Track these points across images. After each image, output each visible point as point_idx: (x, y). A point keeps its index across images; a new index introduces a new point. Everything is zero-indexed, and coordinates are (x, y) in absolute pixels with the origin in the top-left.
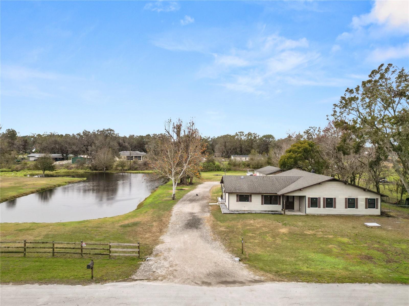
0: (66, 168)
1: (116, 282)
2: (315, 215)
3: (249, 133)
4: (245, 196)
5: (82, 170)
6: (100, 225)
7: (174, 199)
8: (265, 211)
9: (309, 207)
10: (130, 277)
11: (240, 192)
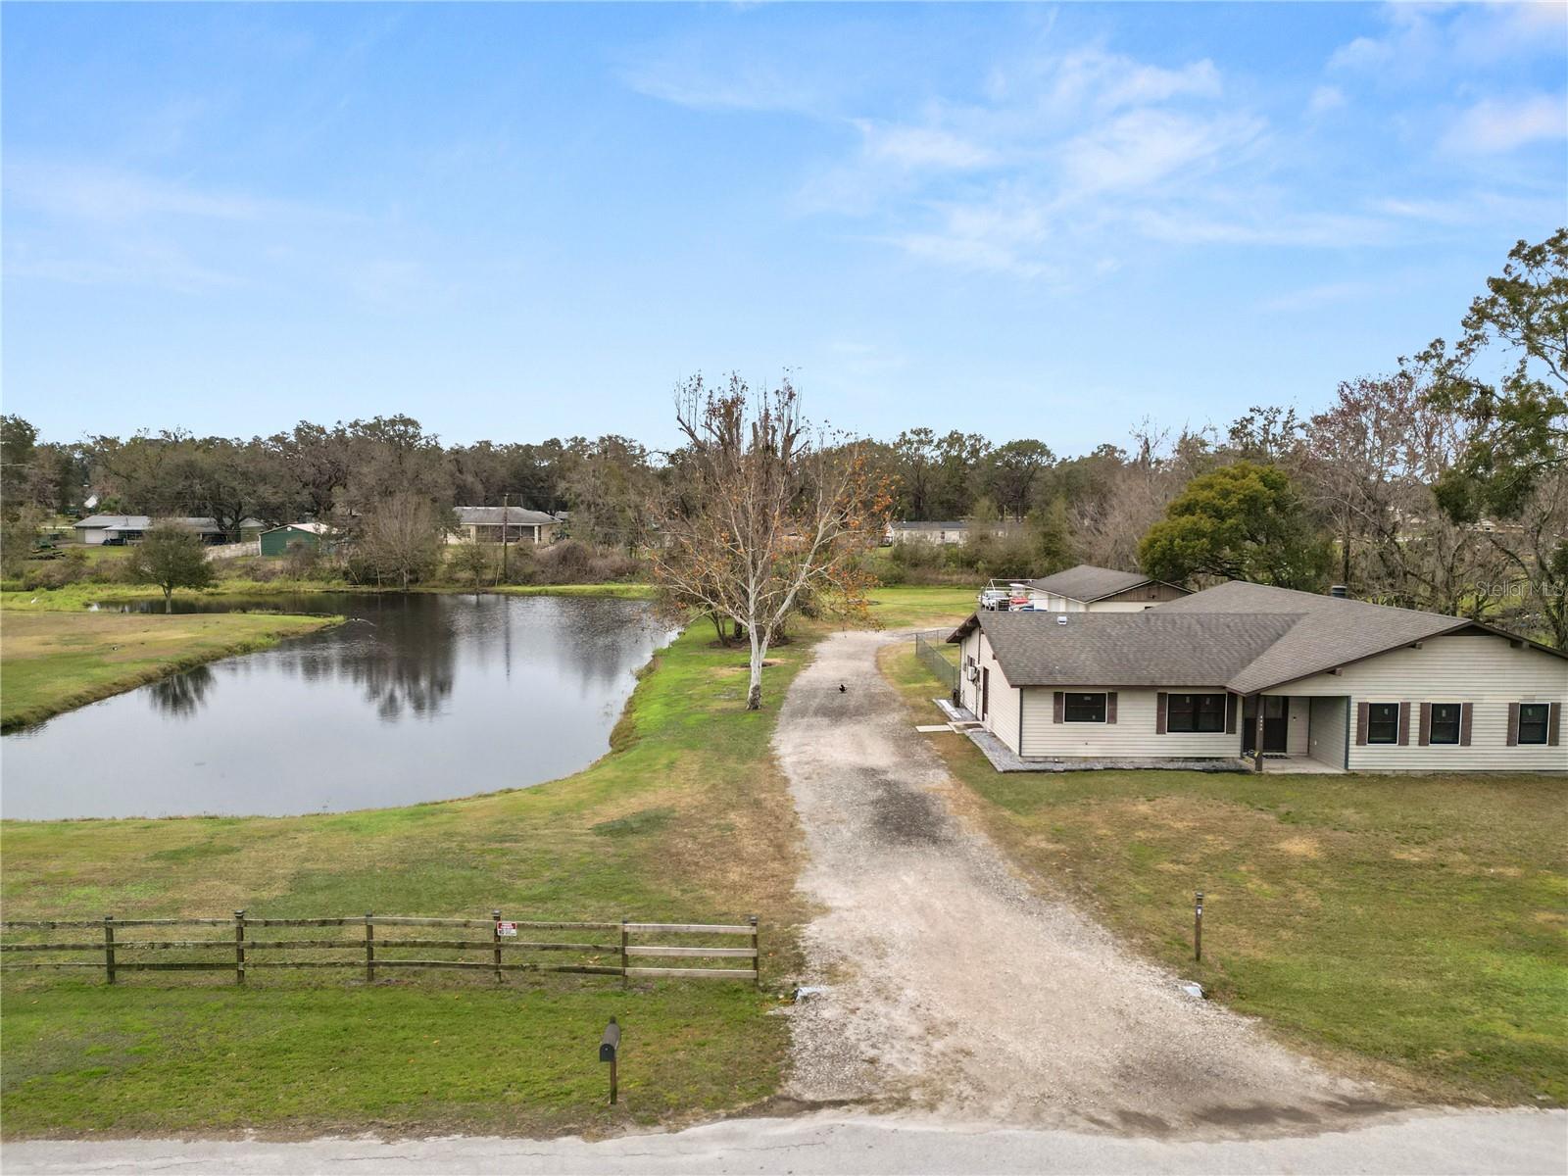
0: (247, 574)
1: (729, 1116)
2: (1387, 773)
3: (951, 436)
4: (1087, 698)
5: (315, 584)
6: (506, 828)
7: (756, 708)
8: (1172, 760)
9: (1360, 742)
10: (779, 1092)
11: (1071, 682)
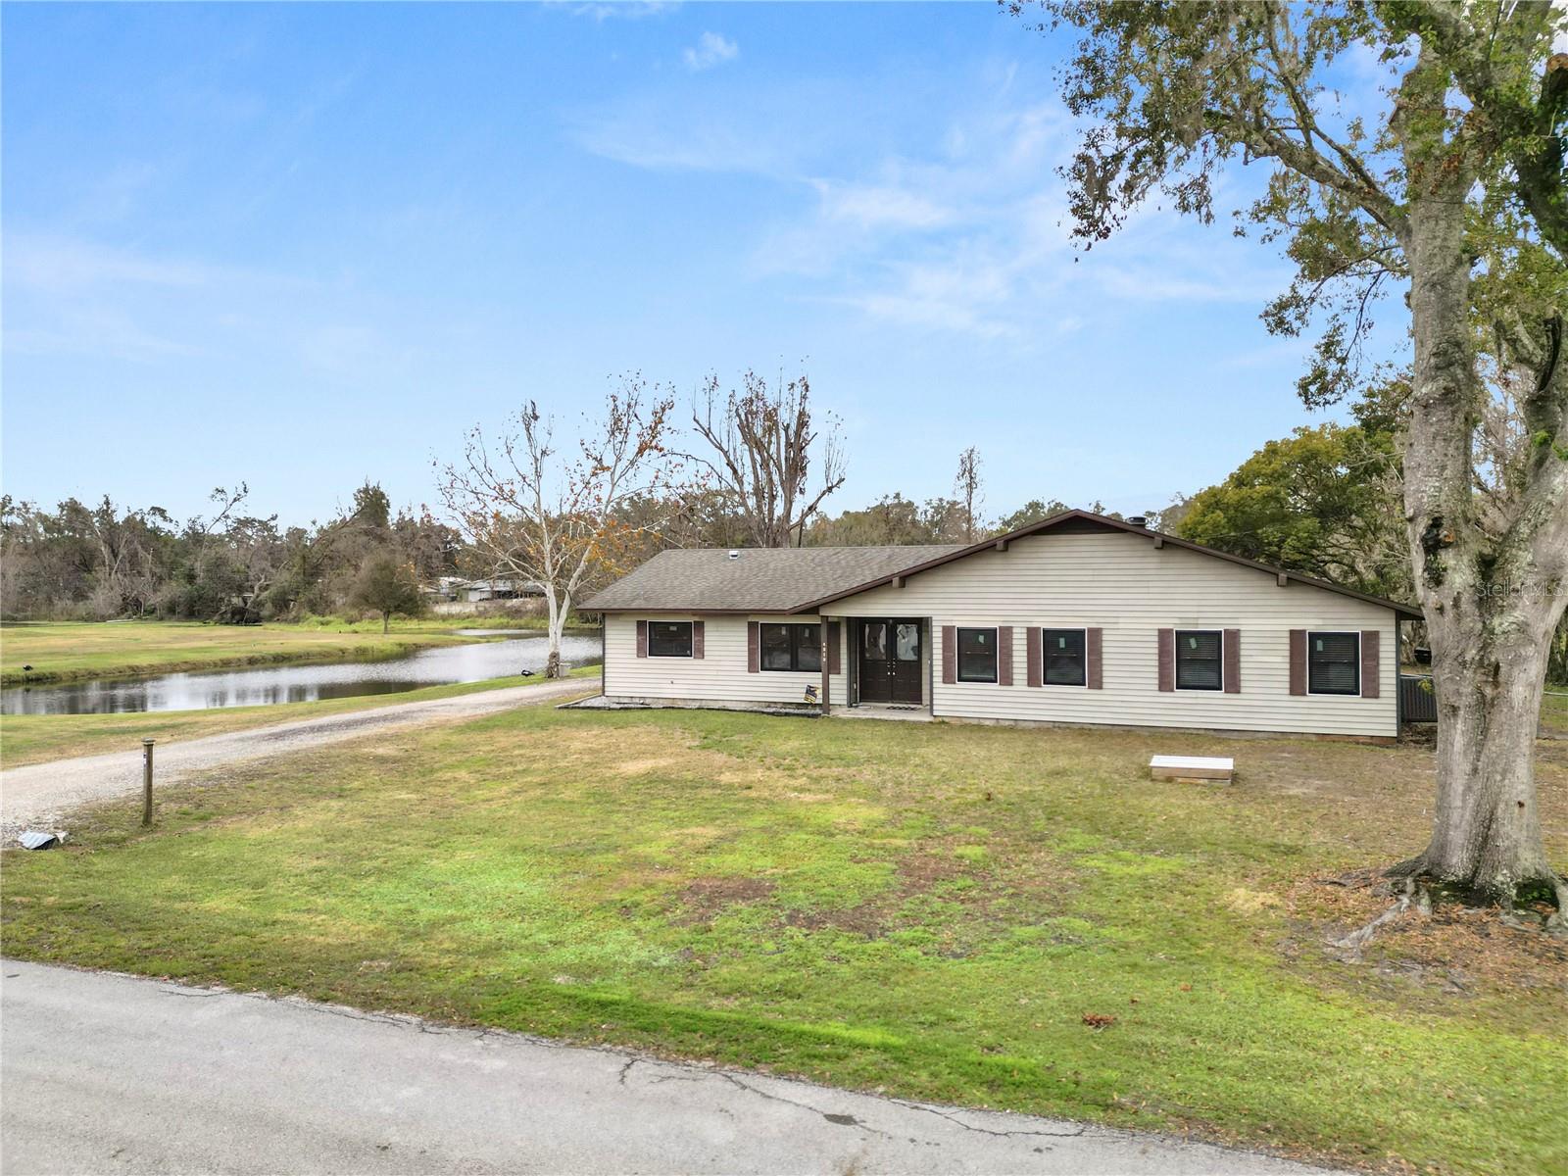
2: (987, 723)
4: (671, 628)
7: (551, 676)
8: (769, 705)
9: (947, 679)
11: (655, 608)
